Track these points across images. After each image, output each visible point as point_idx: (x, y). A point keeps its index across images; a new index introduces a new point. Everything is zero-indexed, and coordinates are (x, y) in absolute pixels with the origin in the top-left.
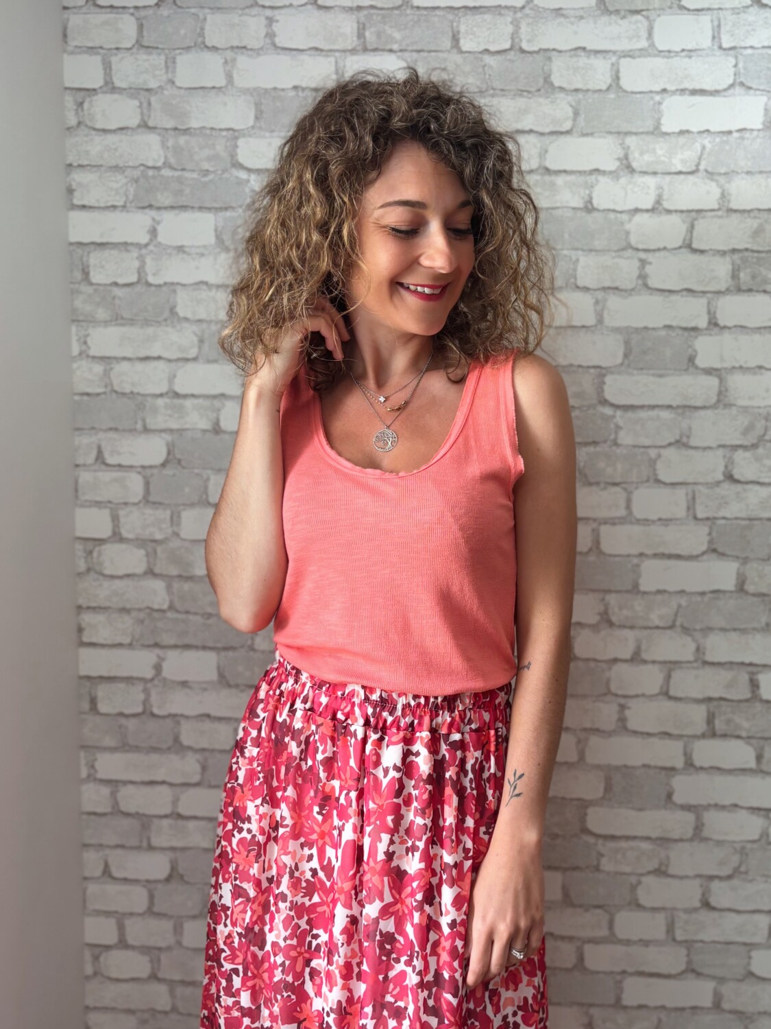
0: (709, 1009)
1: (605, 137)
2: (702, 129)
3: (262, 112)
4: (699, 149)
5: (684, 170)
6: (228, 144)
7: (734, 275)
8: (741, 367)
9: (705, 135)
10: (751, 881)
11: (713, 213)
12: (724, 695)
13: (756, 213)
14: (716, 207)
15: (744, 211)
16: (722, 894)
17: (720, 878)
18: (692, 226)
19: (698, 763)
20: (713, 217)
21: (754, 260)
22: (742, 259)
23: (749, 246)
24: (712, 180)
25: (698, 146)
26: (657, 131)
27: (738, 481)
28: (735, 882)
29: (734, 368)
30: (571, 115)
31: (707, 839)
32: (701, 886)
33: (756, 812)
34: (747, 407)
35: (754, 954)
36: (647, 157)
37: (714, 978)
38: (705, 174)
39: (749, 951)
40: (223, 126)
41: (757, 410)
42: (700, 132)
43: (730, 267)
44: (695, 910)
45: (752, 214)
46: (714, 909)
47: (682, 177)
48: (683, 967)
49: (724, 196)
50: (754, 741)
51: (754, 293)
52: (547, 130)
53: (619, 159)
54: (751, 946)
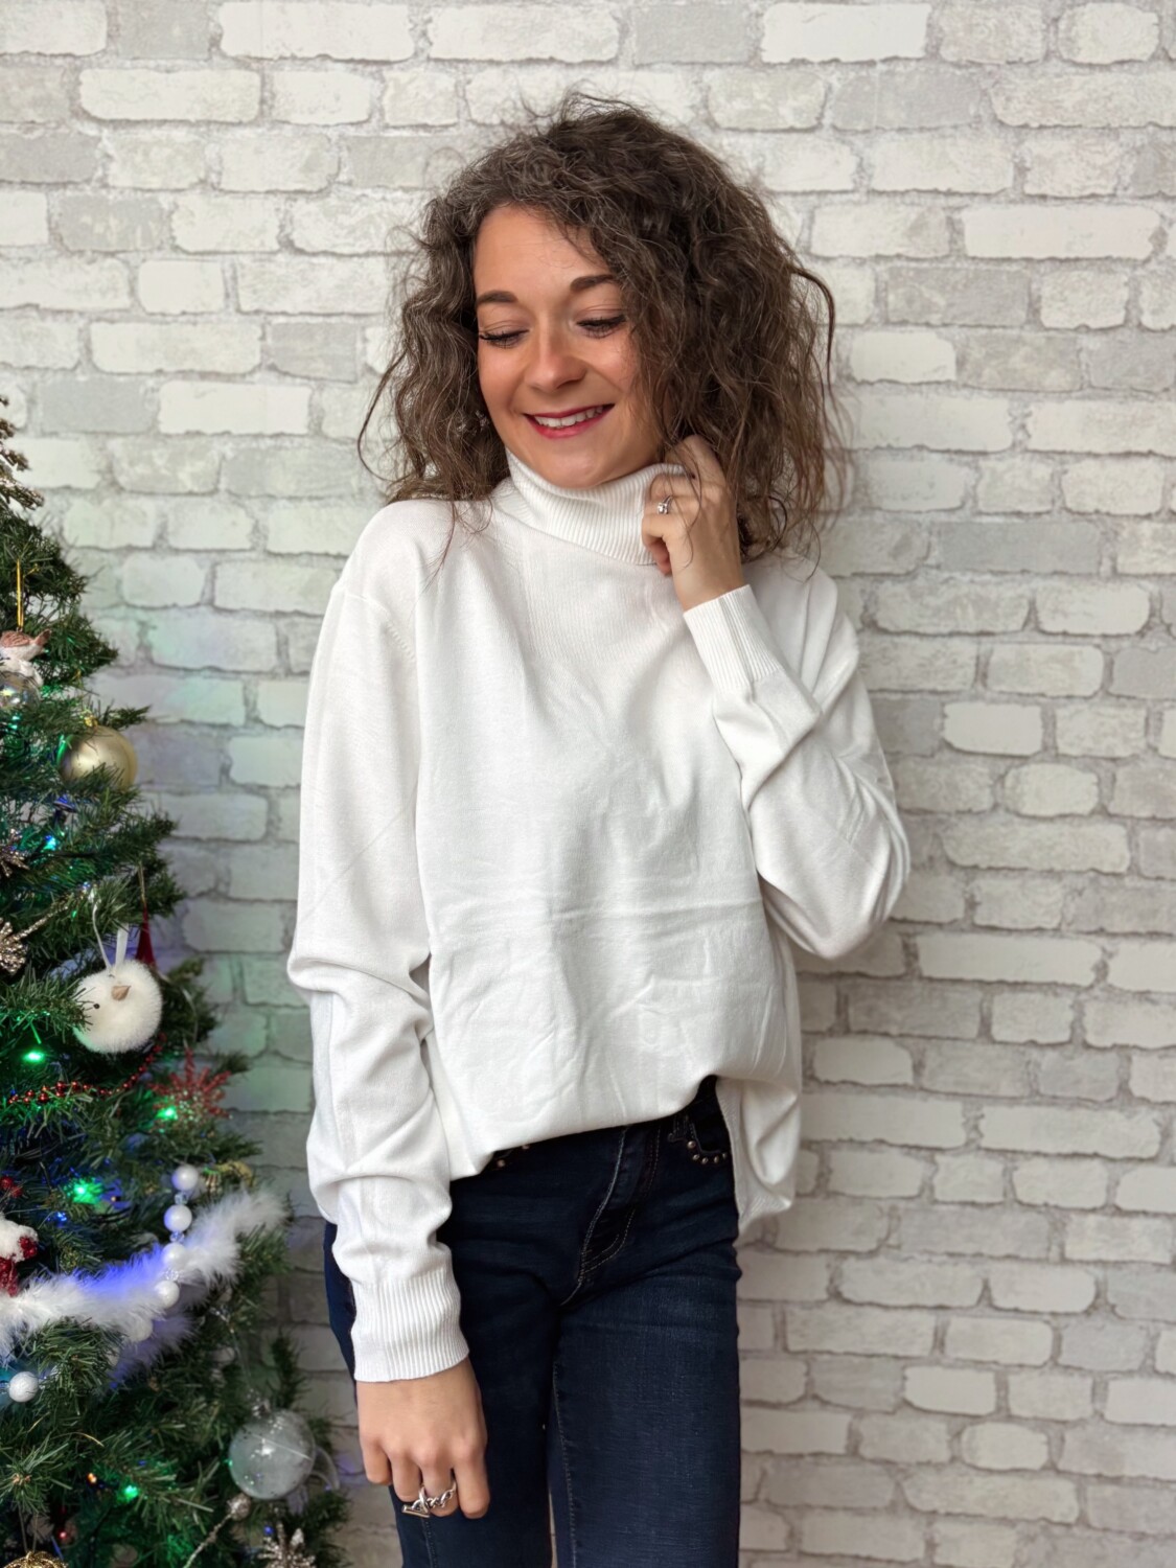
0: (839, 1456)
1: (671, 72)
2: (827, 58)
3: (118, 27)
4: (822, 91)
5: (798, 125)
6: (65, 79)
7: (879, 299)
8: (889, 447)
9: (832, 68)
10: (906, 1260)
11: (845, 197)
12: (862, 969)
13: (914, 197)
14: (850, 186)
15: (895, 193)
16: (860, 1280)
17: (856, 1254)
18: (812, 219)
19: (822, 1075)
20: (843, 204)
21: (911, 274)
22: (891, 271)
23: (901, 250)
24: (843, 142)
25: (820, 87)
26: (754, 62)
27: (885, 632)
28: (881, 1260)
29: (878, 448)
30: (616, 33)
31: (836, 1194)
32: (828, 1266)
33: (914, 1152)
34: (899, 512)
35: (909, 1372)
36: (739, 105)
37: (847, 1408)
38: (831, 132)
39: (904, 1368)
40: (56, 52)
41: (915, 517)
42: (824, 63)
43: (871, 285)
44: (820, 1303)
45: (907, 199)
46: (848, 1302)
47: (794, 136)
48: (800, 1392)
49: (861, 167)
50: (910, 1042)
51: (910, 328)
52: (577, 59)
53: (692, 107)
54: (906, 1360)
